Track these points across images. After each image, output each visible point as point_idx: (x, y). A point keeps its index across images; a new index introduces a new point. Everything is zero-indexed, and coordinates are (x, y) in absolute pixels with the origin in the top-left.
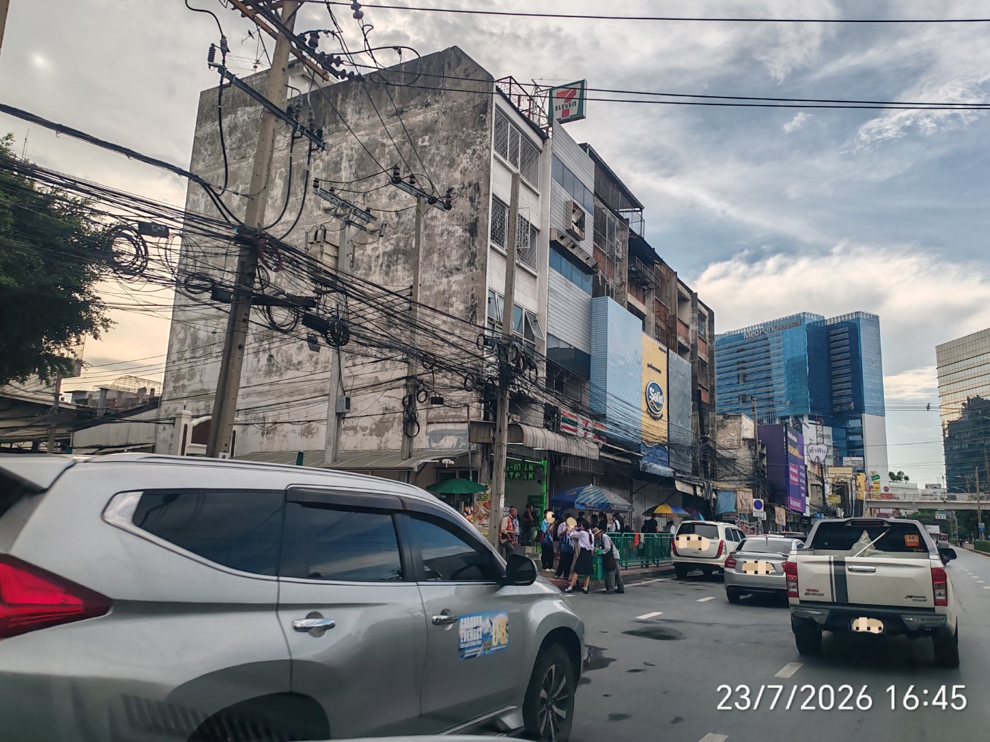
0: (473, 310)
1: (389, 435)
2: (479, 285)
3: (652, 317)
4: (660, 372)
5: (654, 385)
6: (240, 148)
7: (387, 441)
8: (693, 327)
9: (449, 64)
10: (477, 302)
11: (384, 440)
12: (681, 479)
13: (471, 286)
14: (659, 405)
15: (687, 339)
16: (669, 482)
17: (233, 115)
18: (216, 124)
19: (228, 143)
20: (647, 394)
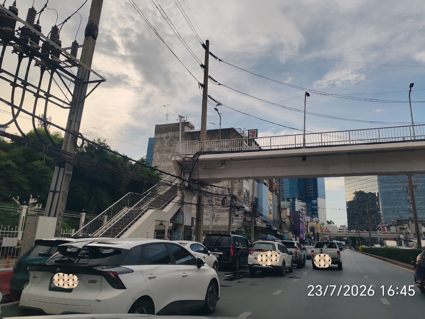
0: (240, 193)
1: (218, 222)
2: (241, 187)
3: (268, 184)
4: (271, 200)
5: (271, 205)
6: (170, 143)
7: (218, 223)
8: (276, 184)
9: (231, 132)
10: (241, 191)
11: (217, 223)
12: (278, 231)
13: (239, 187)
14: (271, 210)
15: (274, 188)
16: (276, 231)
17: (167, 134)
18: (162, 135)
19: (166, 141)
20: (269, 207)
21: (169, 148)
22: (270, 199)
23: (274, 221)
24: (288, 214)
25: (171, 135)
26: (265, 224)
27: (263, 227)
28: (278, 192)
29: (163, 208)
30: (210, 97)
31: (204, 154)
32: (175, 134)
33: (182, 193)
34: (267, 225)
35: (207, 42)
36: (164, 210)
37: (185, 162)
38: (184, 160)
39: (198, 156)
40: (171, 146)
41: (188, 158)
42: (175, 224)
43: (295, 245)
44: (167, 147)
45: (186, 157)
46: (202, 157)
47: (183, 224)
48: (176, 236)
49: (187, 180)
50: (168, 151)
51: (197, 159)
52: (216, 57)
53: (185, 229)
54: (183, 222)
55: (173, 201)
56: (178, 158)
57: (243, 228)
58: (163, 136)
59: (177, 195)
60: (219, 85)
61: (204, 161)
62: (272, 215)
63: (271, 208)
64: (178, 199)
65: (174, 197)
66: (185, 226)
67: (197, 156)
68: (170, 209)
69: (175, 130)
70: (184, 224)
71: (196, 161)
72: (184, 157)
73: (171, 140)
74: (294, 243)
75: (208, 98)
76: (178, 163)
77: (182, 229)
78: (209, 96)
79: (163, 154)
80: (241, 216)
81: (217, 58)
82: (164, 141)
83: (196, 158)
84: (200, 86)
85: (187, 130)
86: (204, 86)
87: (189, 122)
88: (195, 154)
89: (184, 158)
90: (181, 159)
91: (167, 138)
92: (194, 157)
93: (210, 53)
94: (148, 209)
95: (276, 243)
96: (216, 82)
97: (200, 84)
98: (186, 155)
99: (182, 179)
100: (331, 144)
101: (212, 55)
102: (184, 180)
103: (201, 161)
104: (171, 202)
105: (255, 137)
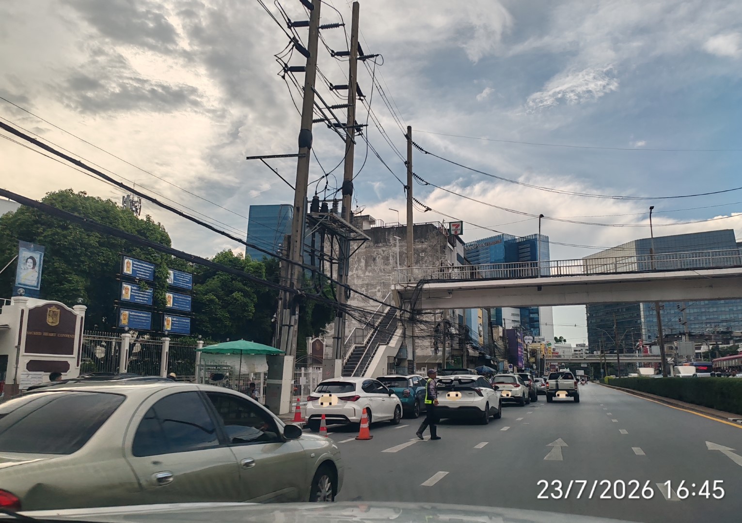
4: (481, 318)
9: (429, 228)
12: (492, 360)
14: (481, 331)
16: (489, 360)
20: (479, 328)
22: (479, 317)
23: (485, 346)
24: (501, 334)
26: (478, 352)
27: (476, 355)
29: (388, 343)
30: (416, 200)
33: (403, 325)
35: (409, 128)
36: (390, 345)
37: (406, 291)
38: (405, 289)
39: (422, 285)
41: (411, 287)
42: (398, 359)
45: (408, 286)
46: (426, 286)
47: (406, 358)
49: (409, 310)
51: (421, 288)
52: (421, 149)
53: (409, 364)
54: (407, 356)
55: (395, 334)
56: (399, 287)
59: (397, 327)
60: (426, 185)
61: (429, 291)
62: (482, 337)
63: (481, 329)
64: (399, 332)
65: (395, 330)
66: (408, 360)
67: (420, 285)
68: (394, 342)
70: (408, 359)
75: (413, 201)
76: (399, 292)
77: (406, 364)
78: (414, 199)
81: (422, 150)
83: (419, 287)
84: (406, 190)
85: (366, 226)
86: (408, 188)
87: (368, 216)
88: (419, 283)
89: (405, 287)
90: (403, 288)
92: (417, 286)
93: (413, 143)
94: (379, 345)
95: (516, 376)
96: (423, 181)
97: (405, 187)
98: (407, 284)
99: (403, 310)
100: (568, 273)
101: (416, 145)
102: (405, 310)
103: (426, 290)
104: (394, 336)
105: (459, 232)
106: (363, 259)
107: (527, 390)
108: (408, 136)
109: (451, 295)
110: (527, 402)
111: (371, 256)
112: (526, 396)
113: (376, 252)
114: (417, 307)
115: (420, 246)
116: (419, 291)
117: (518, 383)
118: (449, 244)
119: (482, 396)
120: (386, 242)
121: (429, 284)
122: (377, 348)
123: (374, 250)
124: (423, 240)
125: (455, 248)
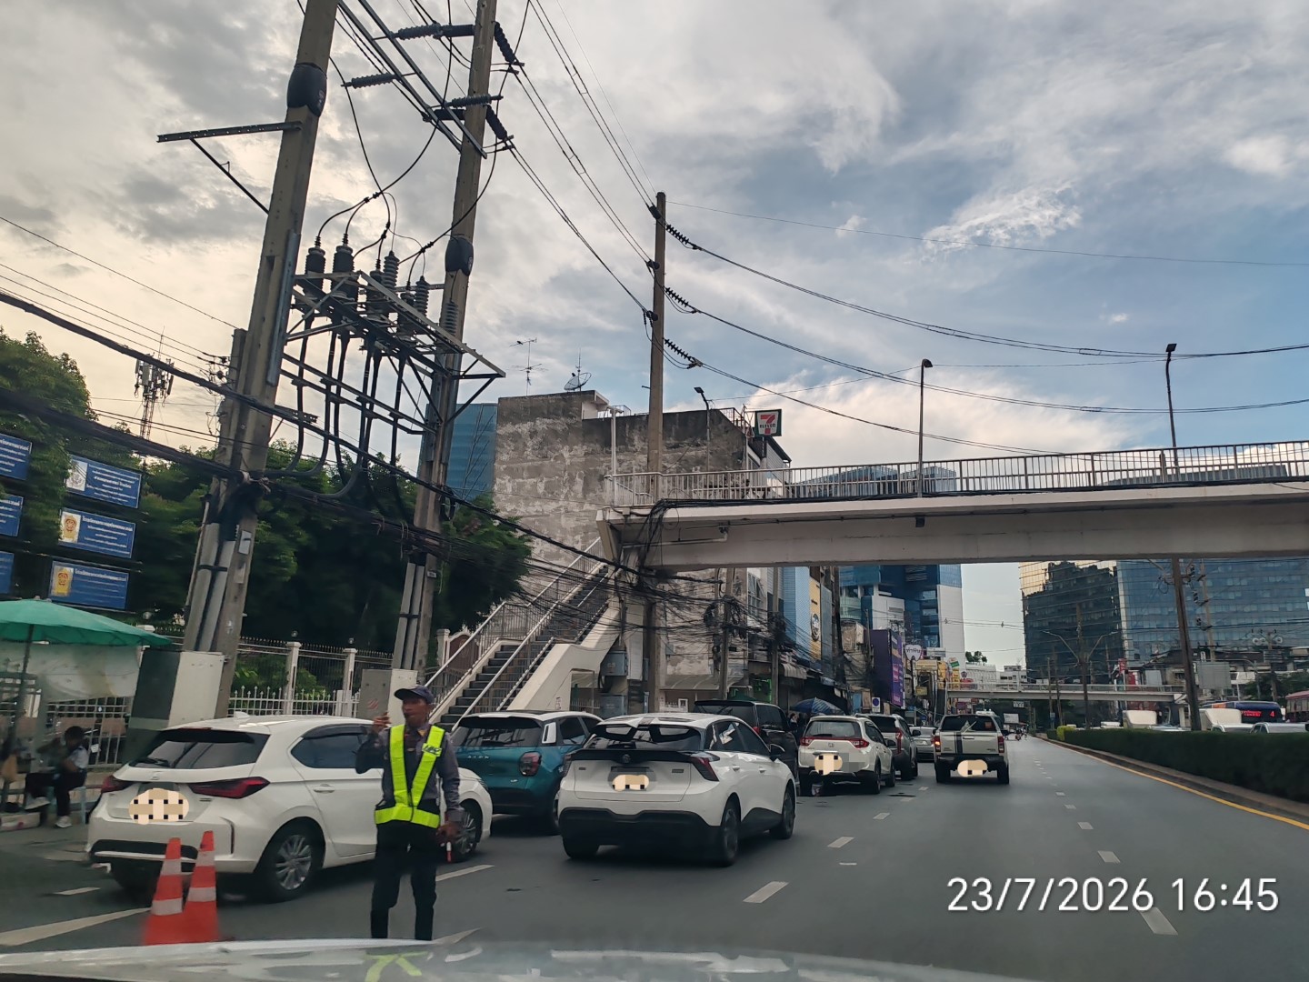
0: (738, 586)
1: (680, 665)
4: (816, 603)
5: (815, 616)
6: (541, 449)
7: (681, 669)
10: (741, 582)
11: (677, 668)
12: (836, 687)
14: (817, 629)
15: (823, 568)
16: (831, 688)
17: (533, 423)
18: (517, 426)
19: (530, 443)
20: (812, 623)
21: (540, 463)
22: (813, 601)
23: (823, 661)
24: (860, 639)
25: (545, 426)
26: (805, 671)
27: (800, 676)
28: (832, 578)
29: (581, 639)
30: (670, 344)
31: (675, 507)
32: (555, 424)
33: (621, 601)
34: (809, 673)
35: (661, 197)
36: (584, 644)
37: (629, 524)
38: (626, 520)
39: (661, 513)
40: (545, 457)
41: (638, 515)
42: (606, 677)
43: (897, 724)
44: (533, 460)
45: (631, 513)
46: (671, 514)
47: (625, 676)
48: (609, 706)
49: (633, 569)
50: (536, 472)
51: (661, 518)
52: (684, 239)
53: (630, 687)
54: (627, 672)
55: (601, 620)
56: (612, 516)
57: (747, 681)
58: (520, 430)
59: (607, 606)
60: (693, 312)
61: (679, 524)
62: (819, 642)
63: (817, 625)
64: (610, 615)
65: (603, 612)
66: (629, 681)
67: (659, 511)
68: (597, 639)
69: (553, 413)
70: (628, 678)
71: (657, 523)
72: (628, 513)
73: (545, 442)
74: (894, 720)
75: (666, 346)
76: (612, 526)
77: (624, 689)
78: (667, 341)
79: (523, 479)
80: (744, 650)
81: (687, 242)
82: (525, 445)
83: (657, 516)
84: (648, 319)
85: (588, 412)
86: (655, 317)
87: (593, 392)
88: (654, 507)
89: (626, 516)
90: (620, 517)
91: (533, 434)
92: (652, 514)
93: (669, 227)
94: (555, 642)
95: (861, 721)
96: (686, 304)
97: (647, 314)
98: (631, 508)
99: (621, 567)
100: (983, 489)
101: (675, 232)
102: (626, 569)
103: (670, 524)
104: (597, 625)
105: (774, 430)
106: (580, 477)
107: (887, 754)
108: (658, 211)
109: (726, 536)
110: (890, 782)
111: (596, 471)
112: (885, 769)
113: (605, 464)
114: (654, 561)
115: (693, 453)
116: (654, 523)
117: (865, 737)
118: (749, 450)
119: (717, 780)
120: (625, 444)
121: (679, 509)
122: (550, 648)
123: (602, 459)
124: (699, 441)
125: (764, 459)
